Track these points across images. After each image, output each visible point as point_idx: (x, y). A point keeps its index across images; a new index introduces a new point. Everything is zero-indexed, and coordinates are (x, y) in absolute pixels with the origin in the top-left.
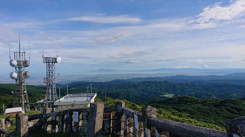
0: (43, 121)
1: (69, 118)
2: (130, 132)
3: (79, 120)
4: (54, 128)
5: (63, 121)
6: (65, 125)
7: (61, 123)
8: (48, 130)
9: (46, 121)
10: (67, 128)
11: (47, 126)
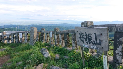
0: (2, 38)
1: (17, 36)
2: (48, 40)
3: (23, 37)
4: (9, 41)
5: (13, 38)
6: (15, 40)
7: (12, 39)
8: (5, 42)
9: (3, 38)
10: (17, 41)
11: (4, 41)
